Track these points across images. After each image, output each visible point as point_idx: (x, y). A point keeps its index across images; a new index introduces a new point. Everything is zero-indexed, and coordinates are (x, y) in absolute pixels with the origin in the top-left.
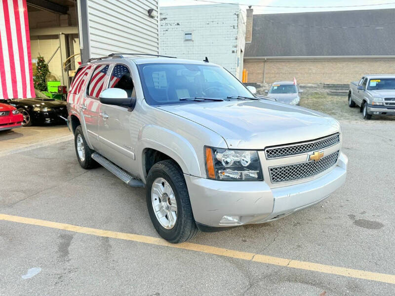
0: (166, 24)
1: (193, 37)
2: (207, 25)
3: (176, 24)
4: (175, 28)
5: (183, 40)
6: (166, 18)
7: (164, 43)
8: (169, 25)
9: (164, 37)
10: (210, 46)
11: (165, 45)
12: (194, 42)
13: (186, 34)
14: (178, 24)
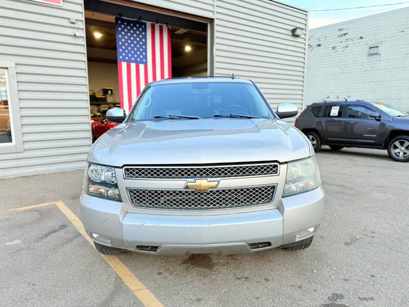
0: (346, 39)
1: (380, 50)
2: (401, 33)
3: (359, 38)
4: (356, 43)
5: (367, 55)
6: (346, 34)
7: (342, 61)
8: (350, 40)
9: (343, 55)
10: (404, 57)
11: (343, 63)
12: (381, 56)
13: (370, 48)
14: (361, 38)
